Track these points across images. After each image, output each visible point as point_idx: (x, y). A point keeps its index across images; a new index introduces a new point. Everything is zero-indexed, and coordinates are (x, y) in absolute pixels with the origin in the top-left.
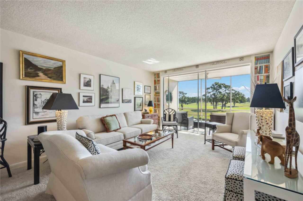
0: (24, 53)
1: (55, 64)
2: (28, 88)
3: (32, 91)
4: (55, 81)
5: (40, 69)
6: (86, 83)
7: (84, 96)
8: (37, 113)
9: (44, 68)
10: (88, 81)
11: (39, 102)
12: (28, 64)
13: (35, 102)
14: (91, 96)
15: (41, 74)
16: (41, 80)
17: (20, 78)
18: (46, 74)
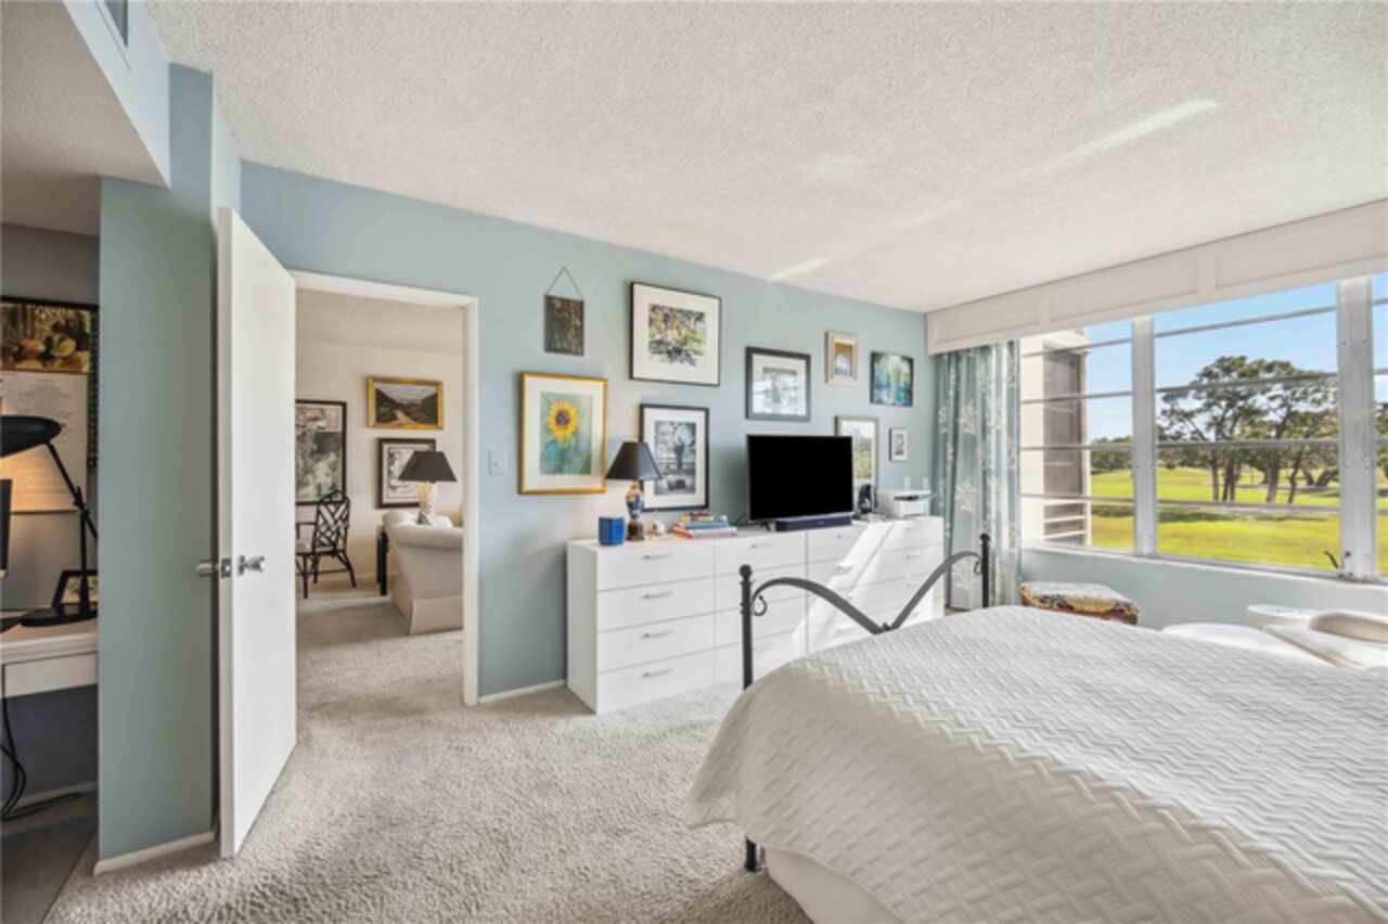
0: (377, 379)
1: (423, 391)
2: (381, 442)
3: (386, 447)
4: (421, 426)
5: (398, 406)
8: (394, 488)
9: (405, 402)
11: (397, 468)
12: (382, 399)
13: (392, 468)
15: (400, 415)
16: (400, 426)
17: (367, 425)
18: (408, 414)
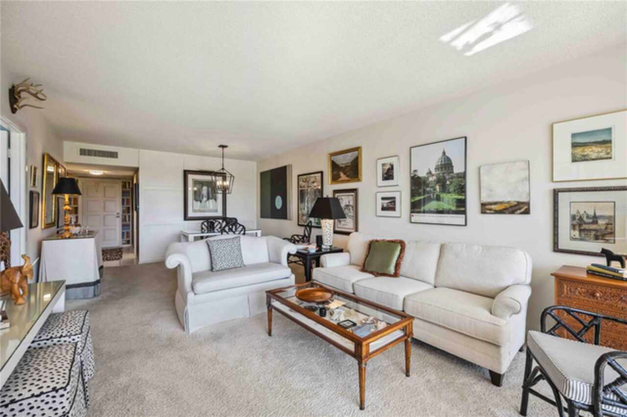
0: (332, 155)
1: (352, 156)
2: (334, 192)
3: (336, 195)
5: (341, 169)
6: (386, 174)
7: (383, 199)
10: (389, 169)
14: (394, 198)
15: (342, 174)
16: (342, 181)
17: (329, 184)
18: (345, 173)
